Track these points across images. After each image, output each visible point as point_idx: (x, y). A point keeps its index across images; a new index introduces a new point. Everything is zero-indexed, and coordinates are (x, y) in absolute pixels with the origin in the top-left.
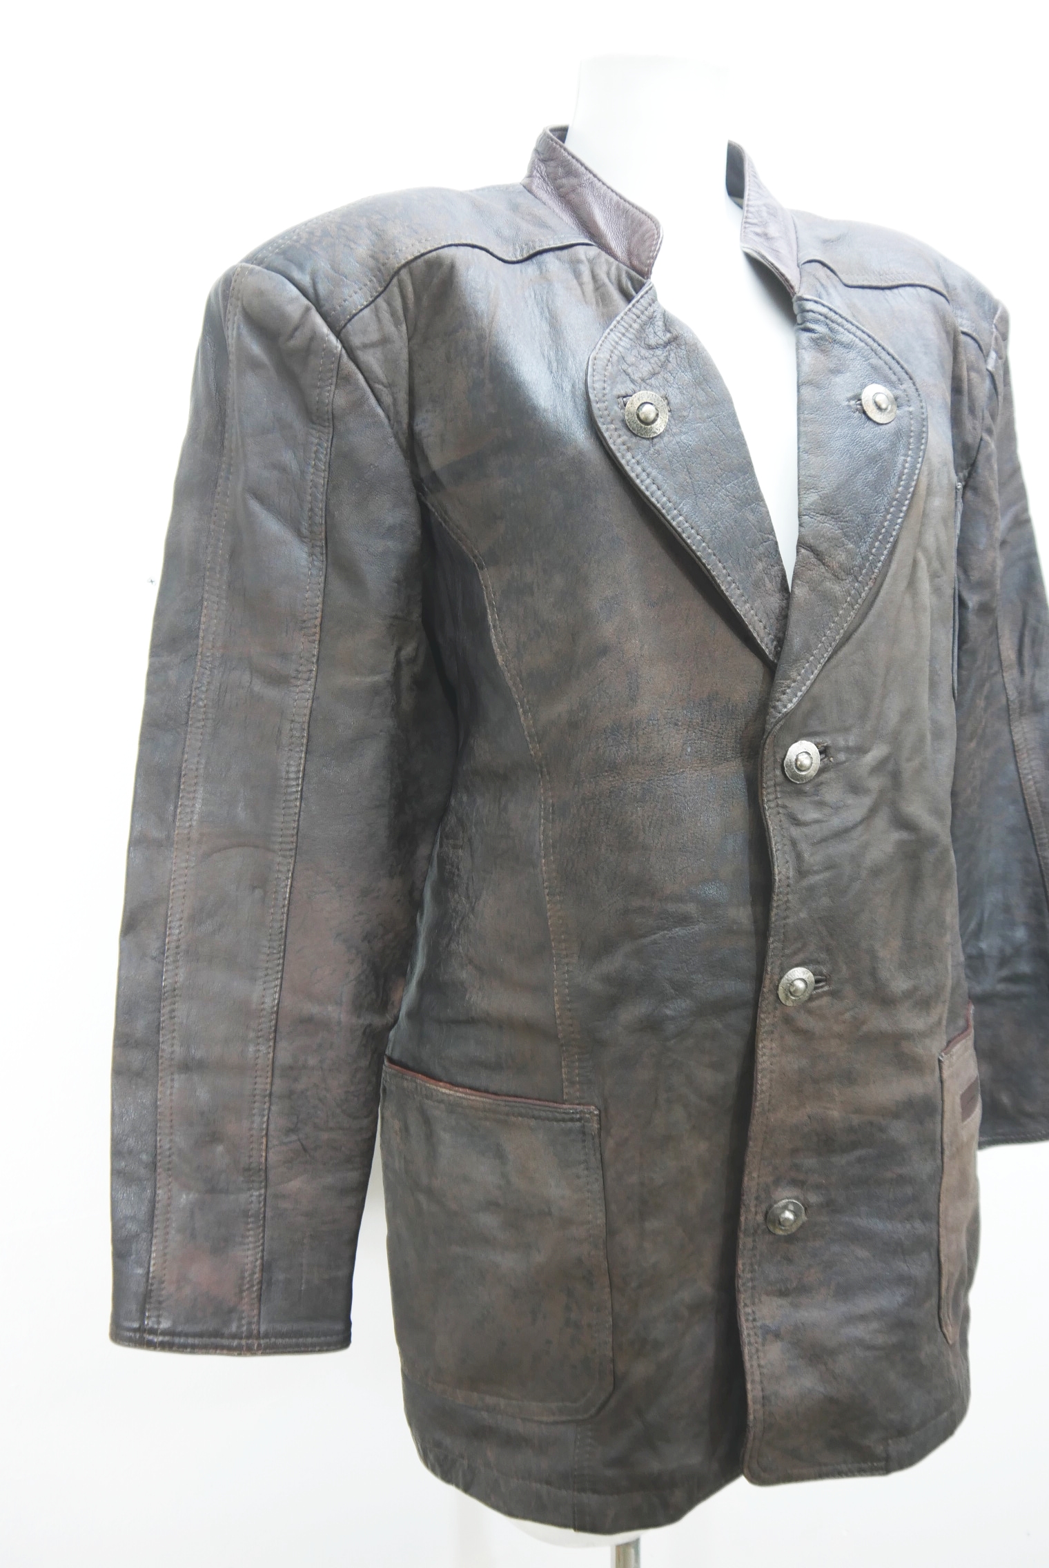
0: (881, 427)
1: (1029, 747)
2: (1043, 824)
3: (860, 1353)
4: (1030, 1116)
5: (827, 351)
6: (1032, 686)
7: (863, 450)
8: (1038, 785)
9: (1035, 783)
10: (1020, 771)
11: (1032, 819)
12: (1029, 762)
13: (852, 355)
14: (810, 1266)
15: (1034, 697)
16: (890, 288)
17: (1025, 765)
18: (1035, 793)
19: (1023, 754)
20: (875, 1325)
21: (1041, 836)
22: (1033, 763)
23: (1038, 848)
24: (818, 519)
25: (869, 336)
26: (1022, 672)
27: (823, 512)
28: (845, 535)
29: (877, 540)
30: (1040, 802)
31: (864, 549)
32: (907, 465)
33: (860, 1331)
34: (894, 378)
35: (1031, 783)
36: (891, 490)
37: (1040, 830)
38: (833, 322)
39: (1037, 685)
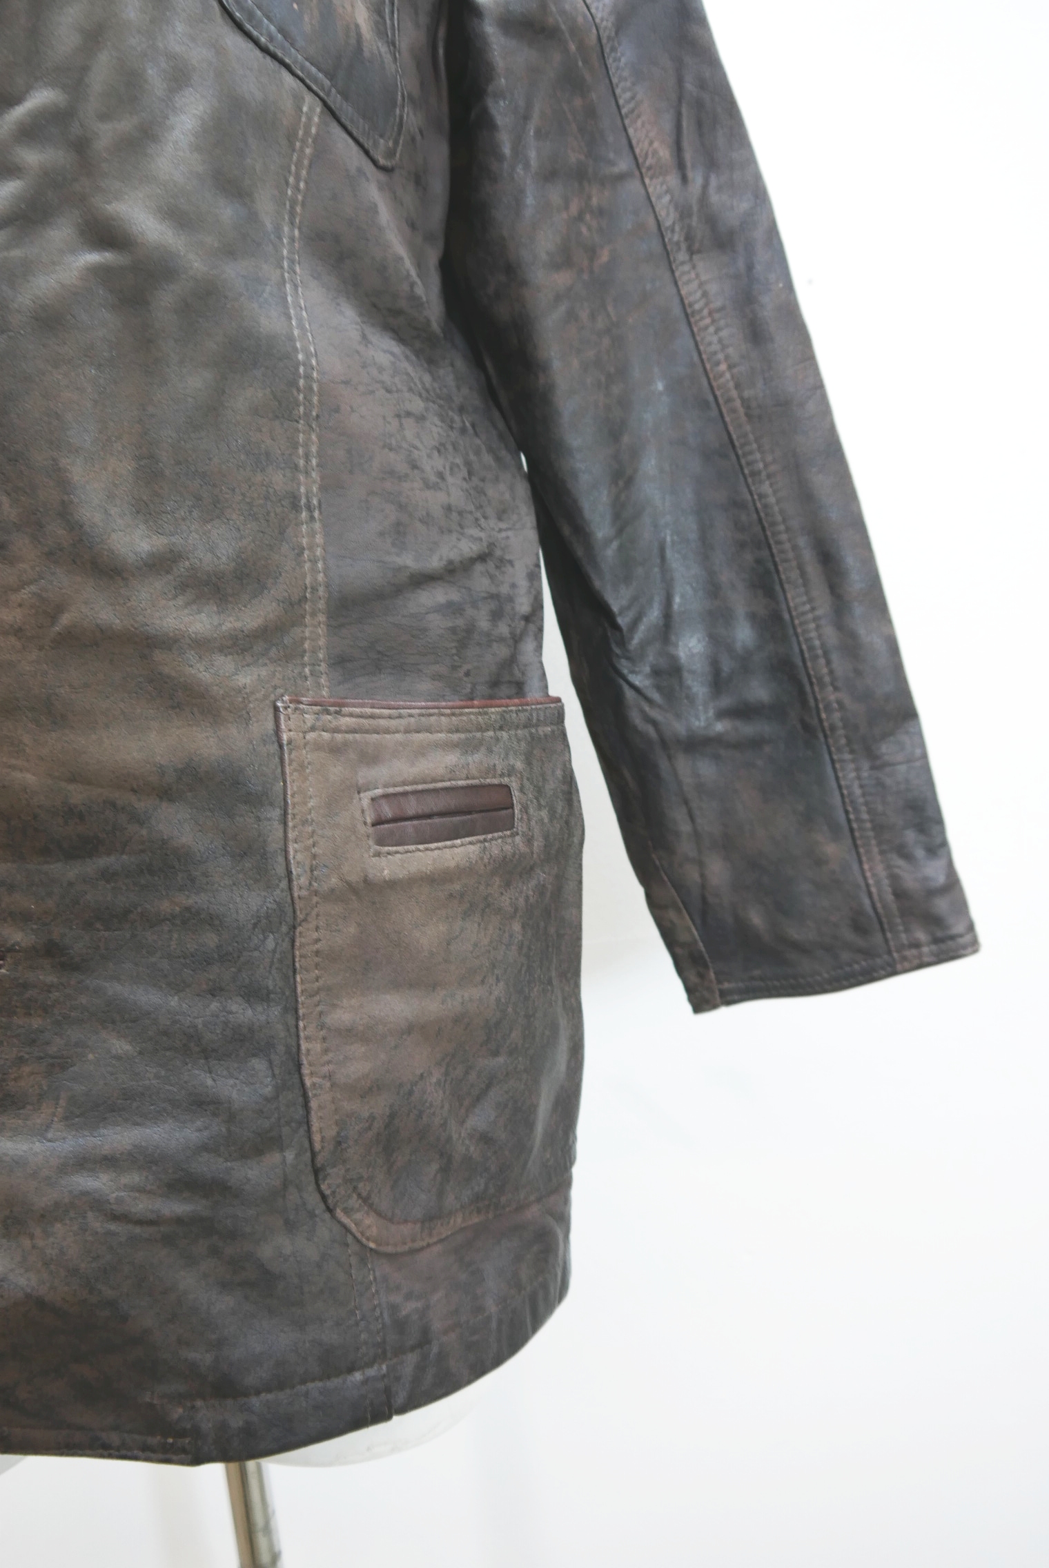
1: (712, 306)
2: (751, 437)
3: (96, 1223)
4: (796, 946)
6: (704, 198)
8: (735, 370)
9: (730, 367)
10: (702, 348)
11: (731, 428)
12: (716, 332)
14: (21, 1061)
15: (711, 221)
17: (710, 340)
18: (731, 384)
19: (702, 318)
20: (134, 1178)
21: (750, 458)
22: (724, 333)
23: (750, 480)
26: (684, 179)
30: (742, 398)
33: (99, 1183)
35: (723, 367)
37: (747, 448)
39: (714, 198)
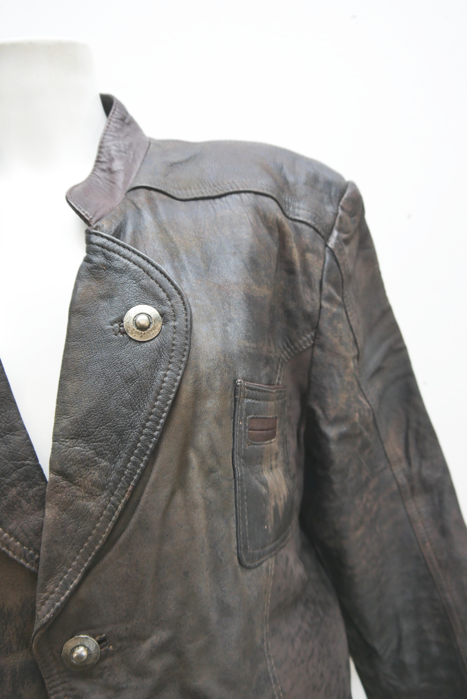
0: (143, 345)
5: (101, 278)
7: (120, 371)
9: (431, 545)
10: (418, 536)
13: (125, 278)
15: (423, 482)
16: (220, 197)
24: (68, 444)
25: (144, 258)
27: (73, 436)
28: (98, 454)
29: (132, 454)
30: (437, 559)
31: (119, 464)
32: (166, 379)
34: (163, 295)
35: (428, 544)
36: (148, 406)
38: (109, 250)
